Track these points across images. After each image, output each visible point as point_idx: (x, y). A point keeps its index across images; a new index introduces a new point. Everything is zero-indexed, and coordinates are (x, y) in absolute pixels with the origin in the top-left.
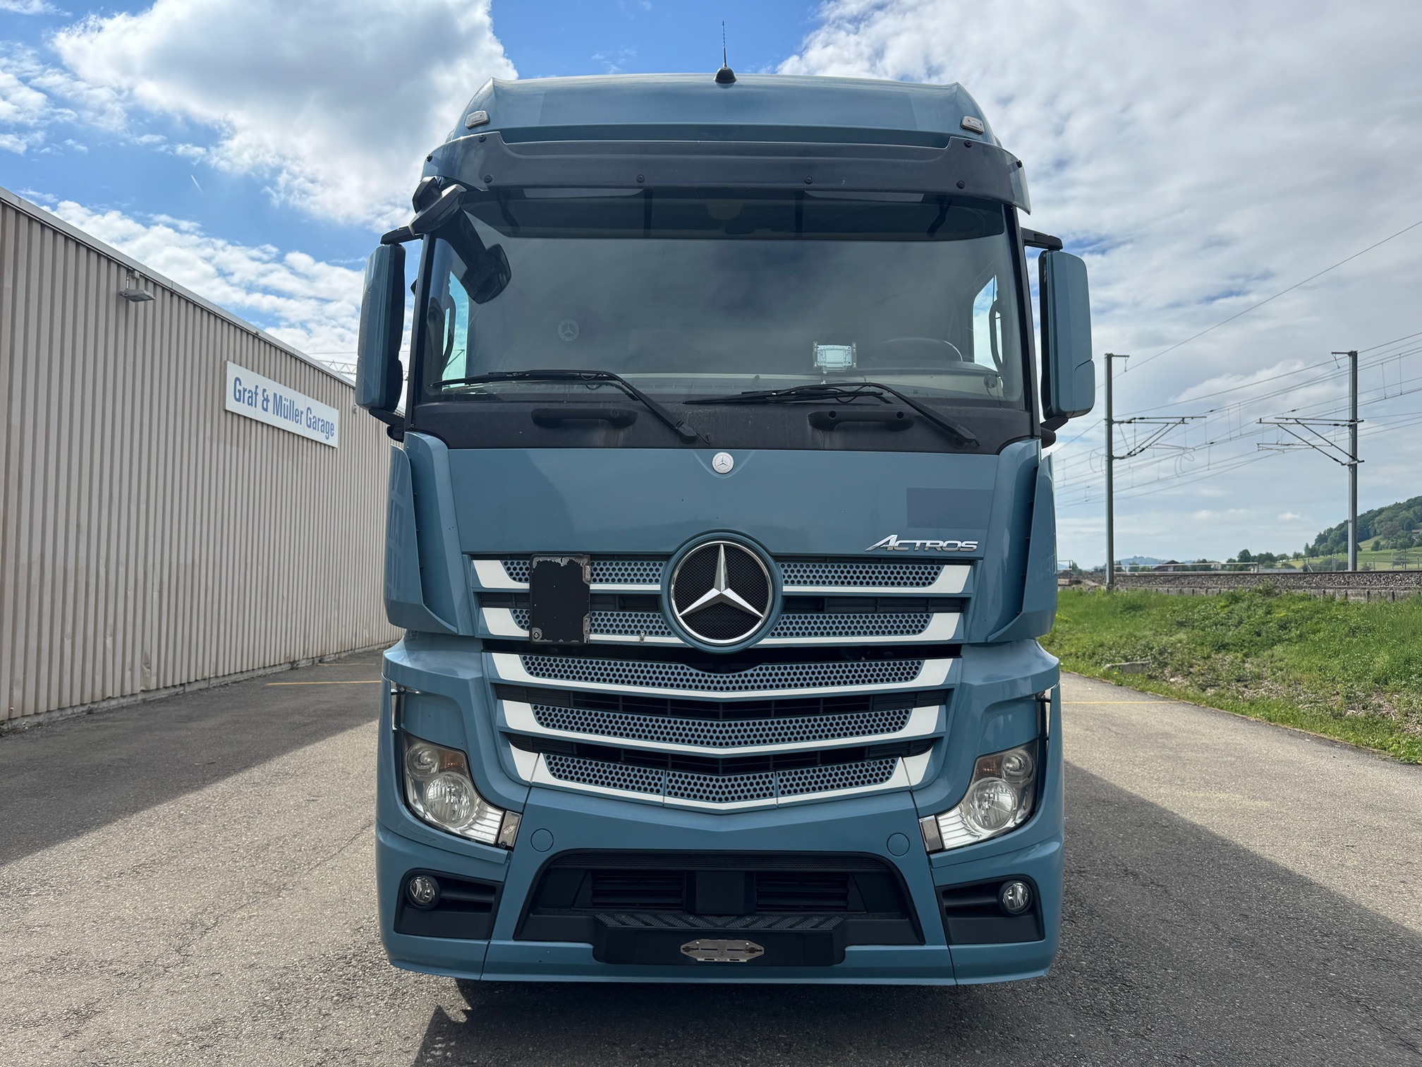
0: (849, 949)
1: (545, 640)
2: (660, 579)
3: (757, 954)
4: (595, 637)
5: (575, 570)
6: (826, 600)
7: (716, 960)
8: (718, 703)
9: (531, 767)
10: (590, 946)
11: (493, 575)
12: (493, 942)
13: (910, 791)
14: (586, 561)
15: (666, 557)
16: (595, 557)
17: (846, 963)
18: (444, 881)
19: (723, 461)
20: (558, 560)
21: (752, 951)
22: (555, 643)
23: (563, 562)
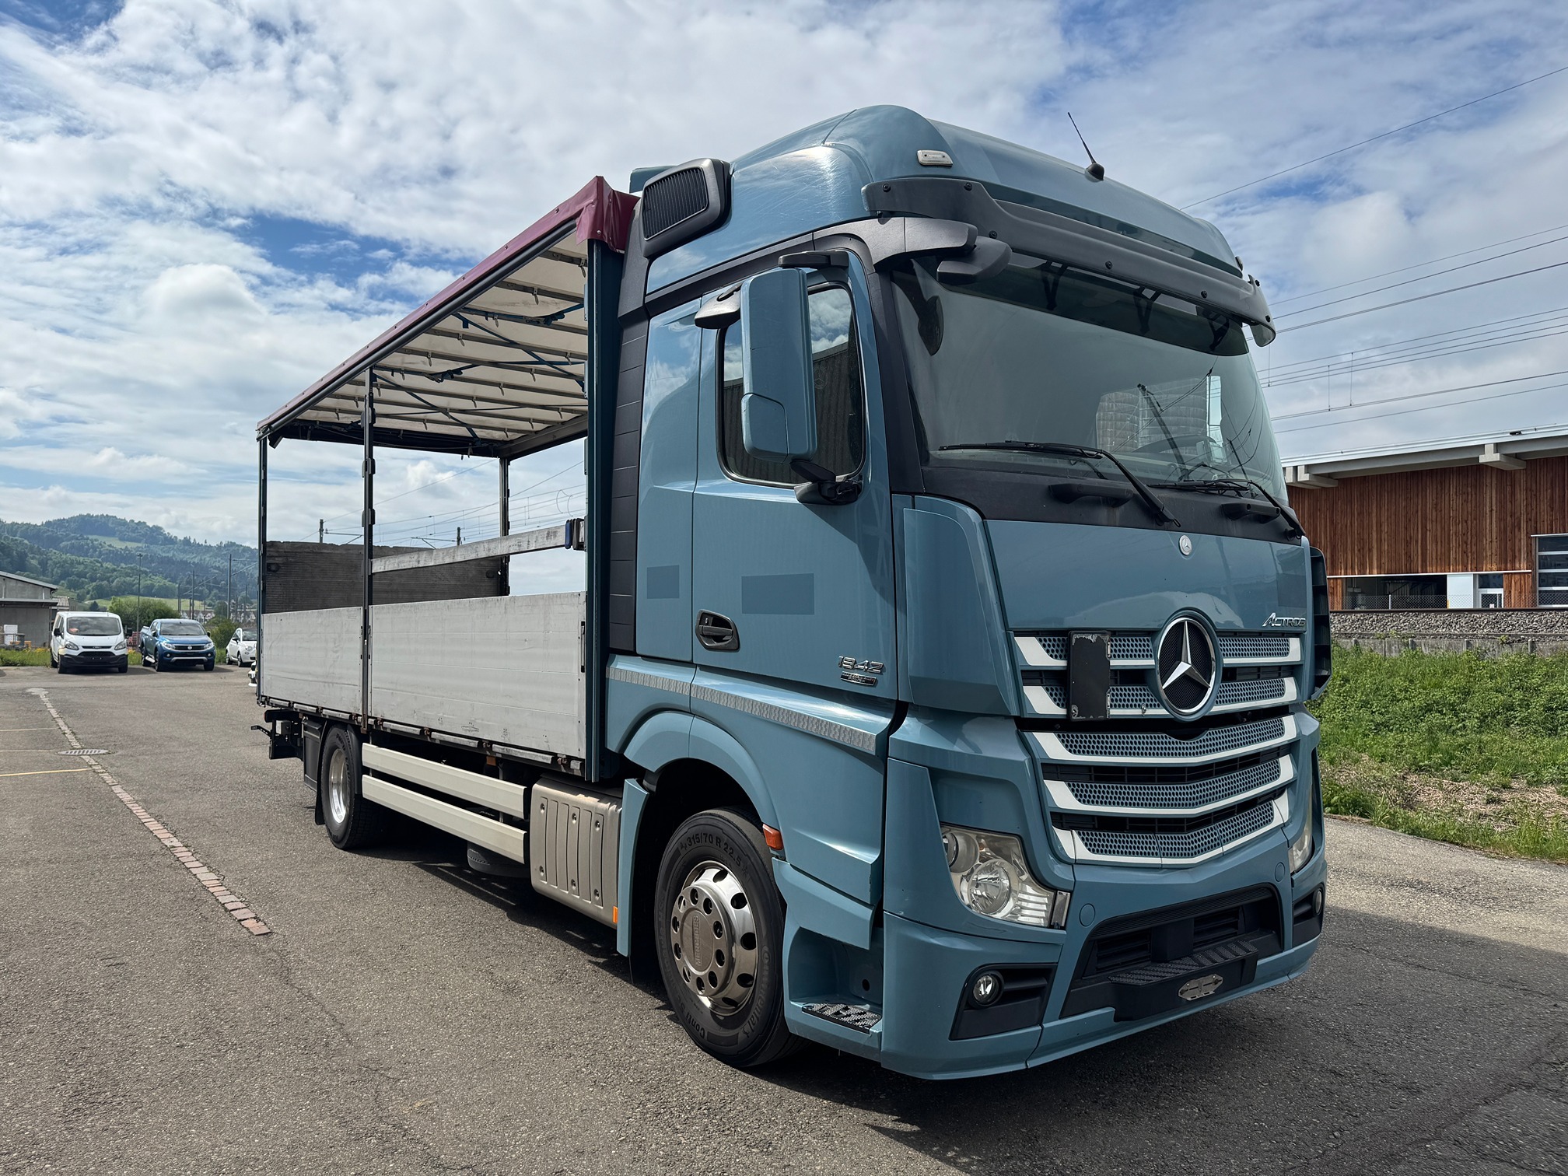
0: (1259, 962)
1: (1080, 717)
2: (1152, 654)
3: (1220, 983)
4: (1115, 712)
5: (1100, 646)
6: (1238, 670)
7: (1197, 997)
8: (1184, 768)
9: (1071, 844)
10: (1110, 1010)
11: (1034, 653)
12: (1046, 1025)
13: (1283, 826)
14: (1107, 638)
15: (1153, 633)
16: (1114, 633)
17: (1258, 975)
18: (1006, 973)
19: (1185, 542)
20: (1090, 637)
21: (1216, 982)
22: (1088, 719)
23: (1092, 638)
